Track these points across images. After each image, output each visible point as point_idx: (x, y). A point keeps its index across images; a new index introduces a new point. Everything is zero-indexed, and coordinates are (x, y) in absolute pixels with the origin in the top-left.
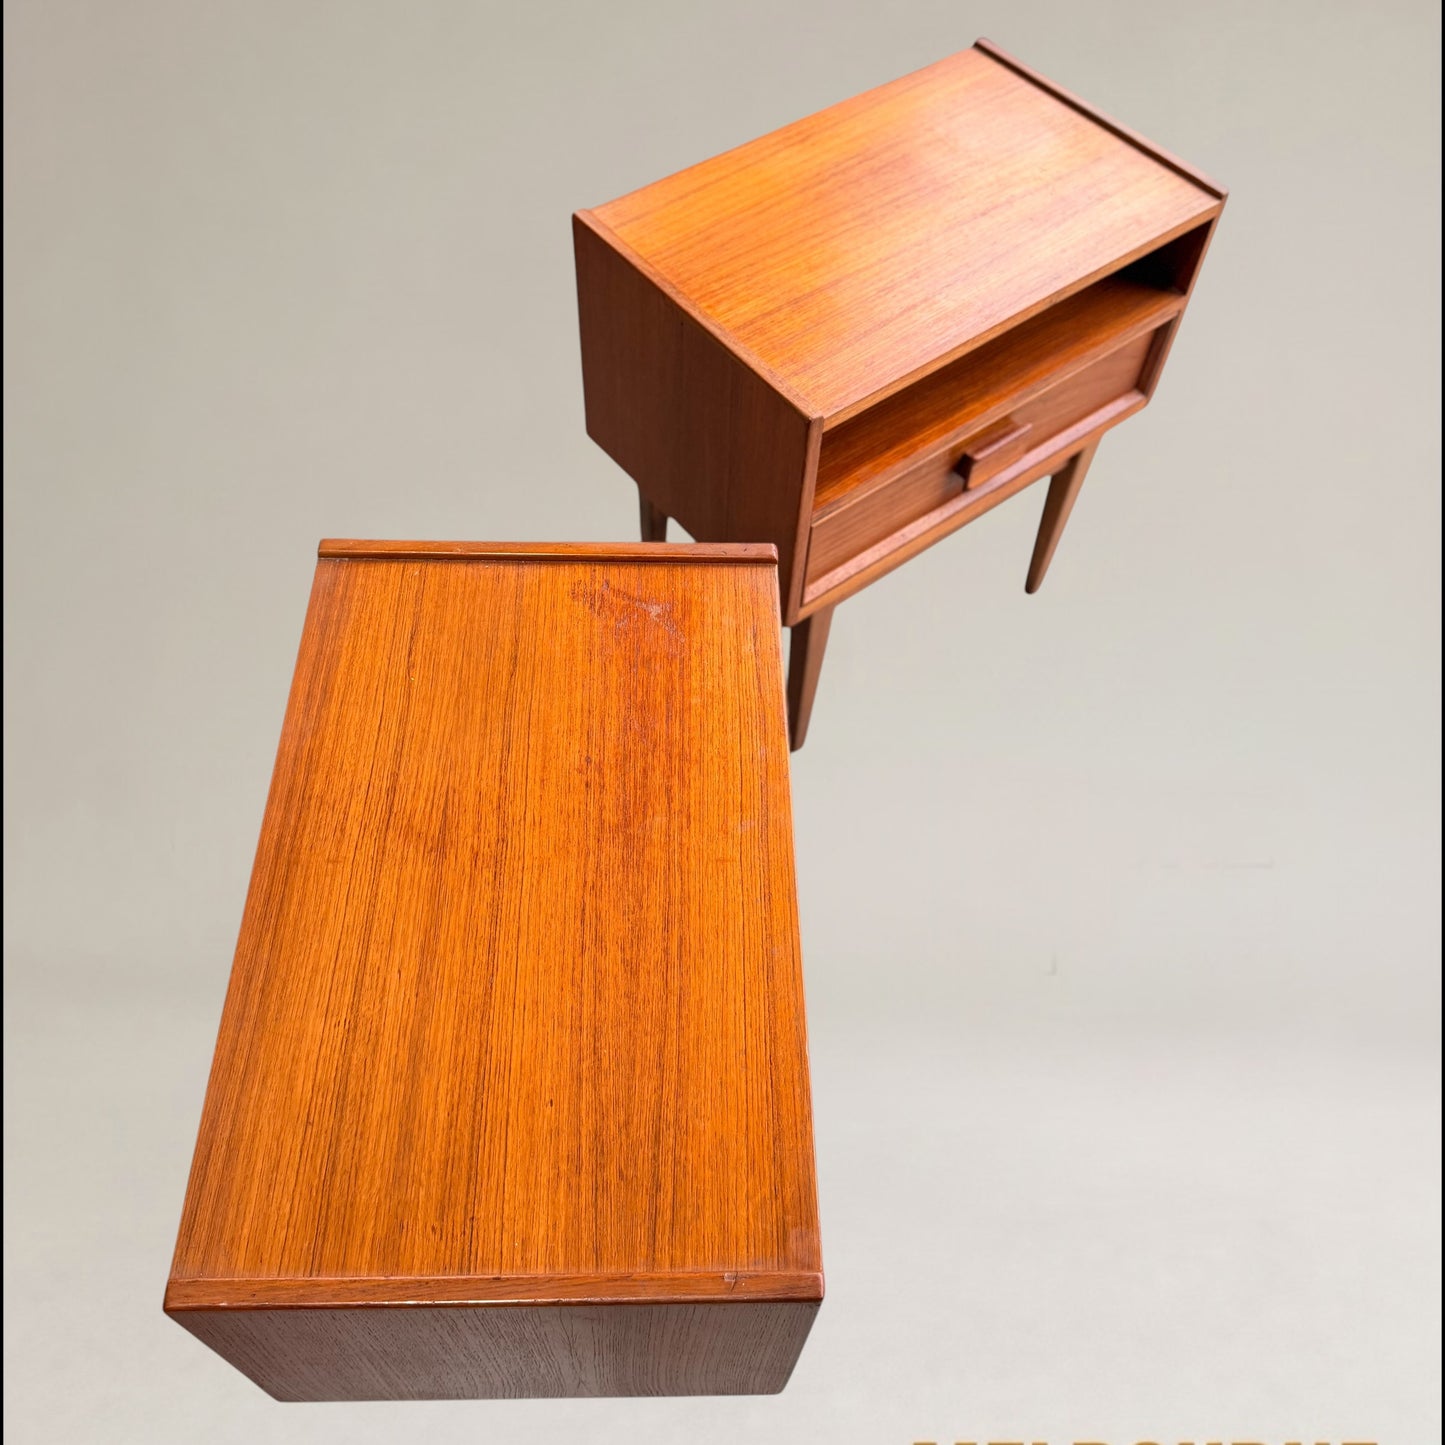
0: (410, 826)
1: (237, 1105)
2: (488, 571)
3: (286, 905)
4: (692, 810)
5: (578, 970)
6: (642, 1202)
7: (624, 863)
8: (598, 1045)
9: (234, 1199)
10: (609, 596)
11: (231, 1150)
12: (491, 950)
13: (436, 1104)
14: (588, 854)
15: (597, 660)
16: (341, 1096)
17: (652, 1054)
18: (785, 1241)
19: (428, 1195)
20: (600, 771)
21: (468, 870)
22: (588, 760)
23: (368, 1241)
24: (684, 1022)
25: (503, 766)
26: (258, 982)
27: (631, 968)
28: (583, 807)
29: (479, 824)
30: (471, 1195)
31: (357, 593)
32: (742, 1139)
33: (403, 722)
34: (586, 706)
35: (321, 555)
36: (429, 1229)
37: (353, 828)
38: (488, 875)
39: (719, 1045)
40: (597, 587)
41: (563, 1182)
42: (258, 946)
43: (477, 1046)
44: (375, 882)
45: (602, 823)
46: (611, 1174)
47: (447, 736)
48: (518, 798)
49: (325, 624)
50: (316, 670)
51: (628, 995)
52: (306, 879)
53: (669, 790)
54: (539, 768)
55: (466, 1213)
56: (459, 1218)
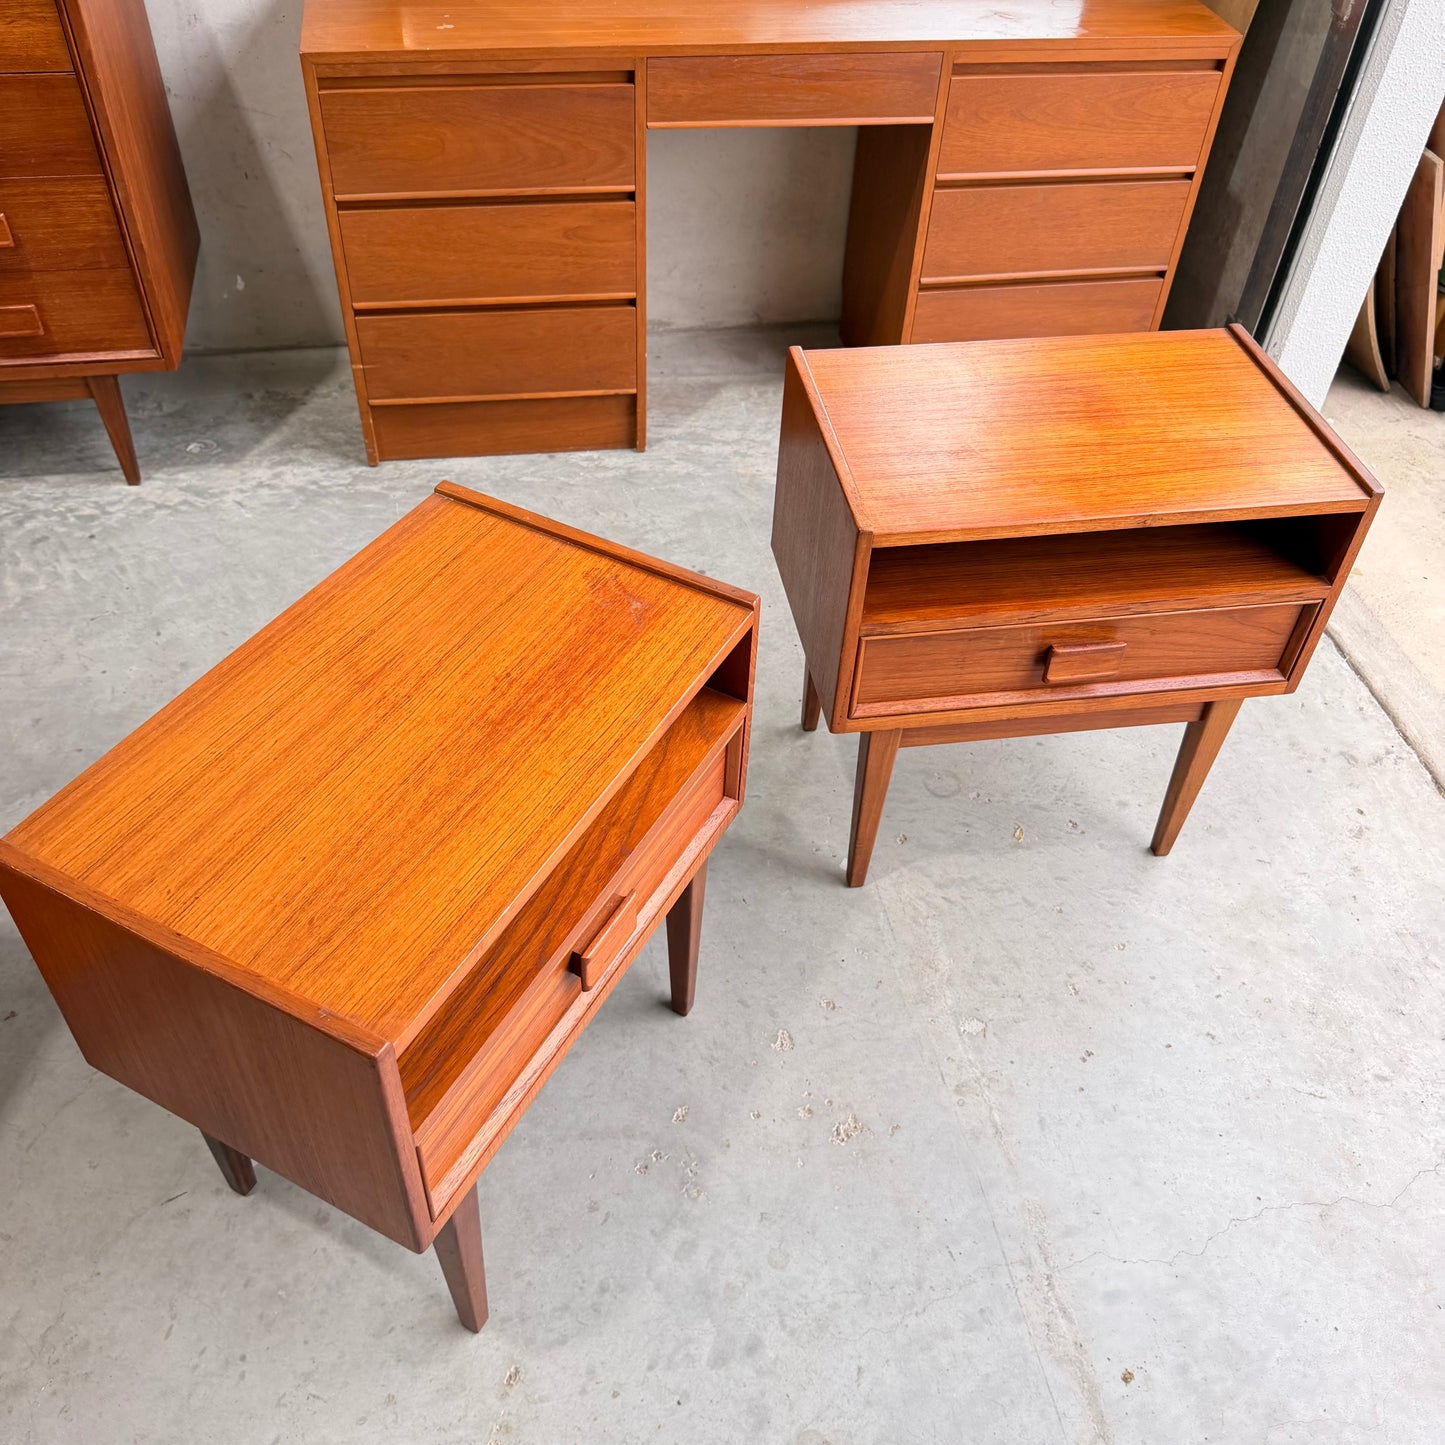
0: (356, 664)
1: (118, 769)
2: (540, 538)
3: (241, 675)
4: (553, 735)
5: (390, 792)
6: (311, 943)
7: (477, 745)
8: (364, 840)
9: (71, 817)
10: (612, 585)
11: (93, 791)
12: (344, 755)
13: (233, 825)
14: (457, 729)
15: (568, 619)
16: (180, 793)
17: (395, 863)
18: (384, 1014)
19: (183, 872)
20: (510, 684)
21: (370, 704)
22: (508, 675)
23: (125, 878)
24: (433, 855)
25: (447, 655)
26: (187, 709)
27: (426, 807)
28: (480, 700)
29: (402, 681)
30: (208, 885)
31: (442, 520)
32: (409, 941)
33: (406, 603)
34: (535, 643)
35: (436, 490)
36: (167, 890)
37: (321, 649)
38: (381, 712)
39: (446, 878)
40: (608, 576)
41: (271, 906)
42: (205, 690)
43: (287, 804)
44: (306, 686)
45: (485, 714)
46: (304, 918)
47: (426, 623)
48: (441, 677)
49: (405, 530)
50: (377, 553)
51: (409, 822)
52: (267, 665)
53: (548, 715)
54: (470, 666)
55: (196, 893)
56: (190, 893)
